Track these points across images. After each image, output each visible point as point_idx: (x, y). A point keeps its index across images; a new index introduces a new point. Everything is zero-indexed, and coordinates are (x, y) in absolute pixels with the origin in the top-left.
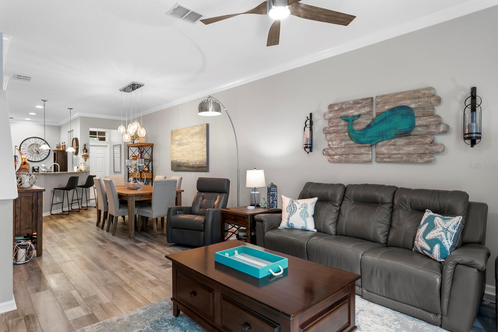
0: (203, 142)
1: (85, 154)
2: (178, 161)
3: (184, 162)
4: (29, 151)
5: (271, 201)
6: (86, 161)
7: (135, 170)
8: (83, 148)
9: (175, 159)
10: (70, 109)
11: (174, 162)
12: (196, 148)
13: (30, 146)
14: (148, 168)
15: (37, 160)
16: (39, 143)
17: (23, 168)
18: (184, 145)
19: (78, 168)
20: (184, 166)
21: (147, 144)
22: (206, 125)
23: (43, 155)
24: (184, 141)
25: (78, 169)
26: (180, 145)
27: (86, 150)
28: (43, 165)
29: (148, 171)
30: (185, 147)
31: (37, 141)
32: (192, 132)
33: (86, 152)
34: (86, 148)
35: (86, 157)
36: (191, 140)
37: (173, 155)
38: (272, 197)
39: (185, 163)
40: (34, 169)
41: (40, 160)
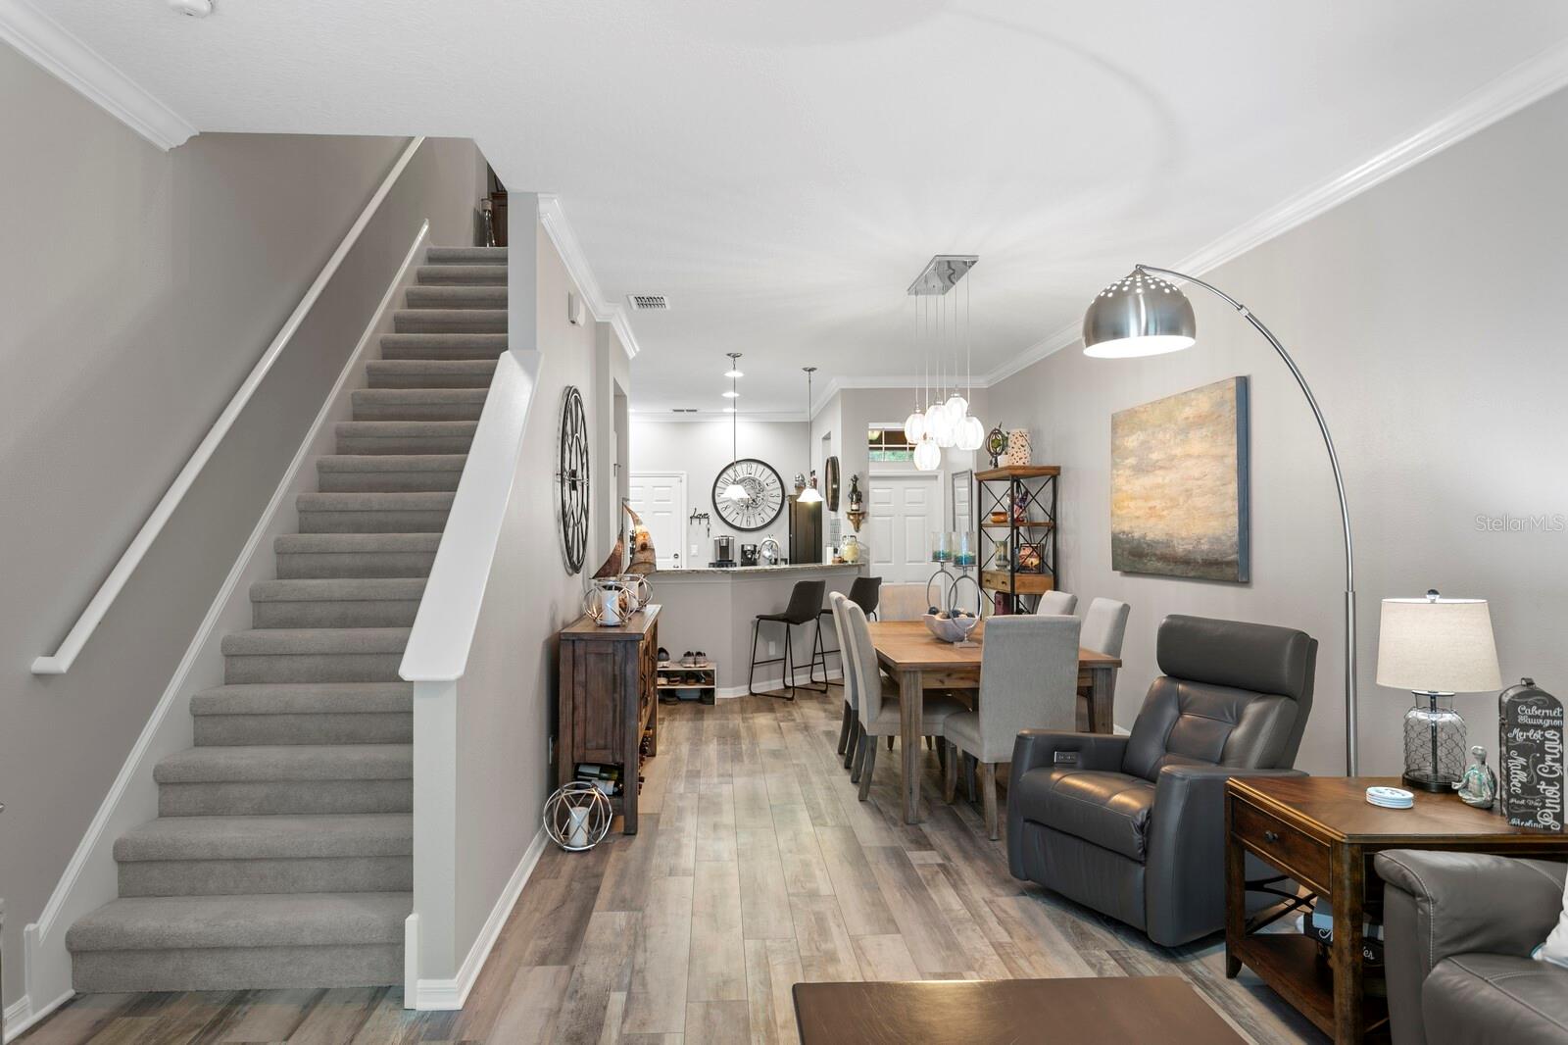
0: (1223, 457)
1: (855, 507)
2: (1137, 535)
3: (1157, 538)
5: (1515, 782)
6: (857, 529)
7: (1002, 563)
8: (851, 489)
9: (1126, 527)
10: (810, 370)
11: (1121, 536)
12: (1200, 482)
14: (1041, 558)
15: (753, 526)
16: (757, 477)
17: (642, 563)
18: (1157, 472)
19: (836, 551)
20: (1155, 555)
21: (1034, 468)
22: (1233, 384)
23: (768, 510)
24: (1155, 456)
25: (837, 555)
26: (1143, 471)
27: (857, 495)
28: (767, 541)
29: (1040, 569)
30: (1158, 478)
31: (753, 471)
32: (1184, 415)
33: (859, 500)
34: (859, 489)
35: (858, 517)
36: (1178, 451)
37: (1119, 512)
38: (1522, 761)
39: (1158, 542)
40: (744, 553)
41: (760, 524)
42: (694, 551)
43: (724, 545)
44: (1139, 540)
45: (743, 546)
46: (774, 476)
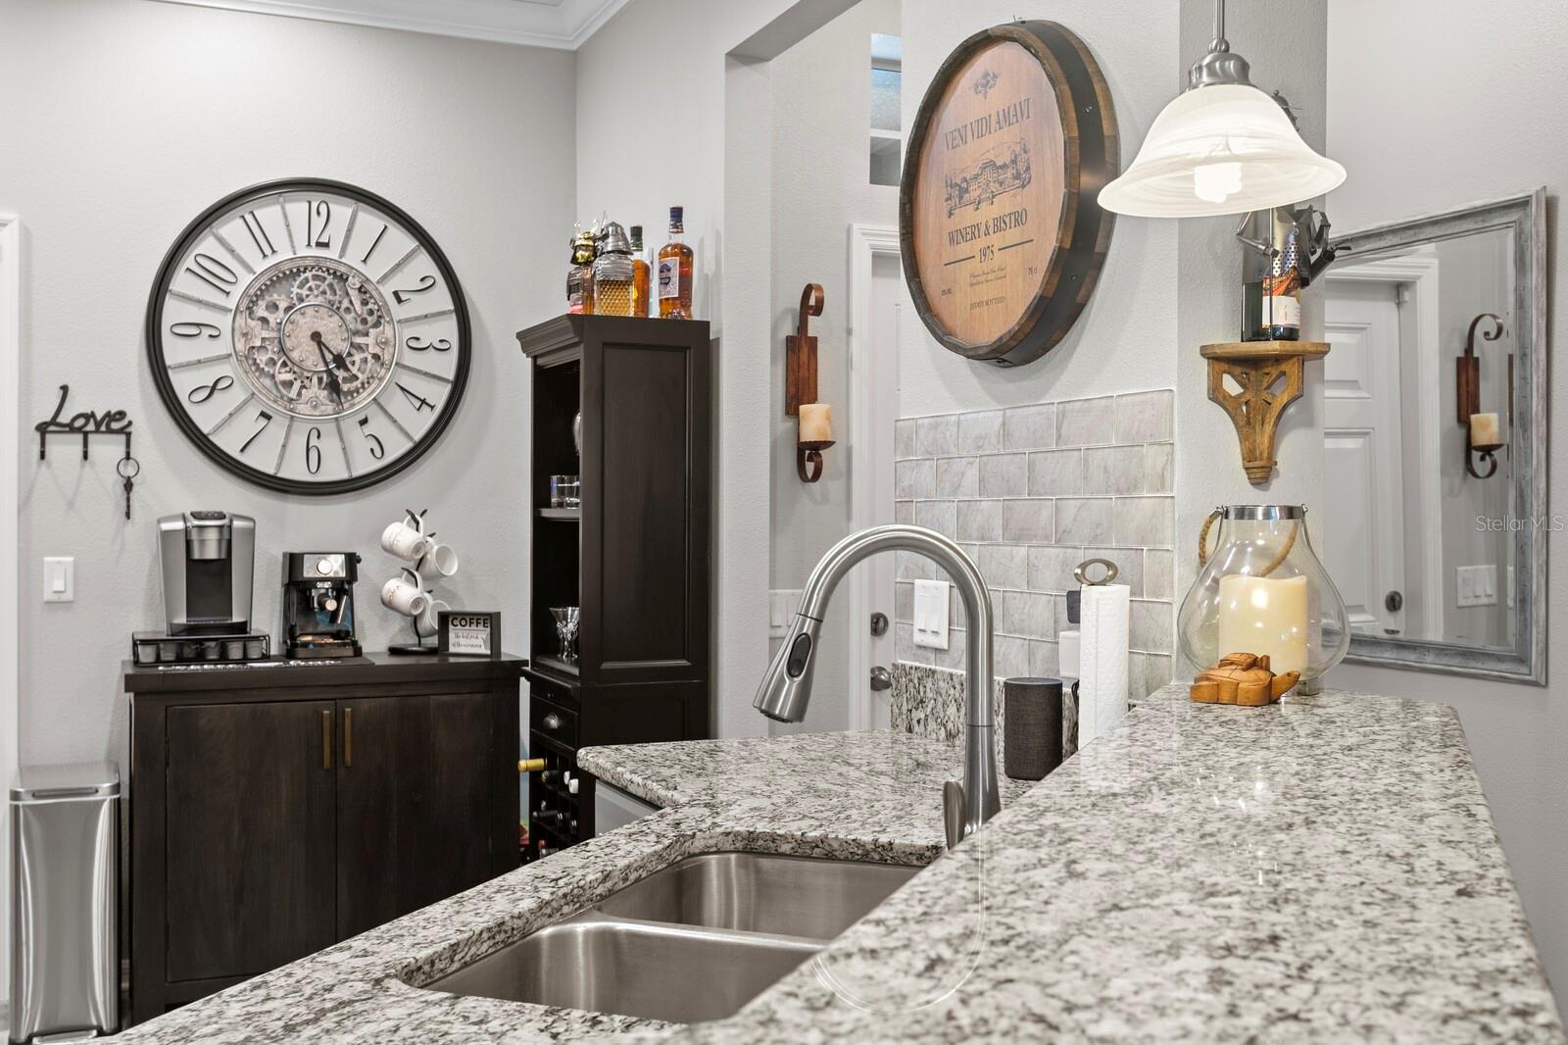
4: (249, 357)
13: (261, 293)
15: (334, 470)
16: (353, 259)
23: (399, 405)
28: (402, 535)
31: (336, 234)
40: (298, 588)
41: (365, 464)
42: (57, 578)
43: (211, 553)
45: (294, 561)
46: (425, 264)
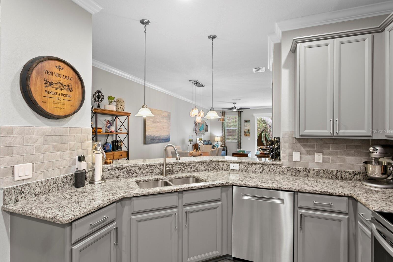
3: (157, 136)
11: (149, 136)
18: (158, 123)
22: (170, 113)
24: (157, 120)
26: (154, 122)
36: (162, 120)
44: (153, 137)
